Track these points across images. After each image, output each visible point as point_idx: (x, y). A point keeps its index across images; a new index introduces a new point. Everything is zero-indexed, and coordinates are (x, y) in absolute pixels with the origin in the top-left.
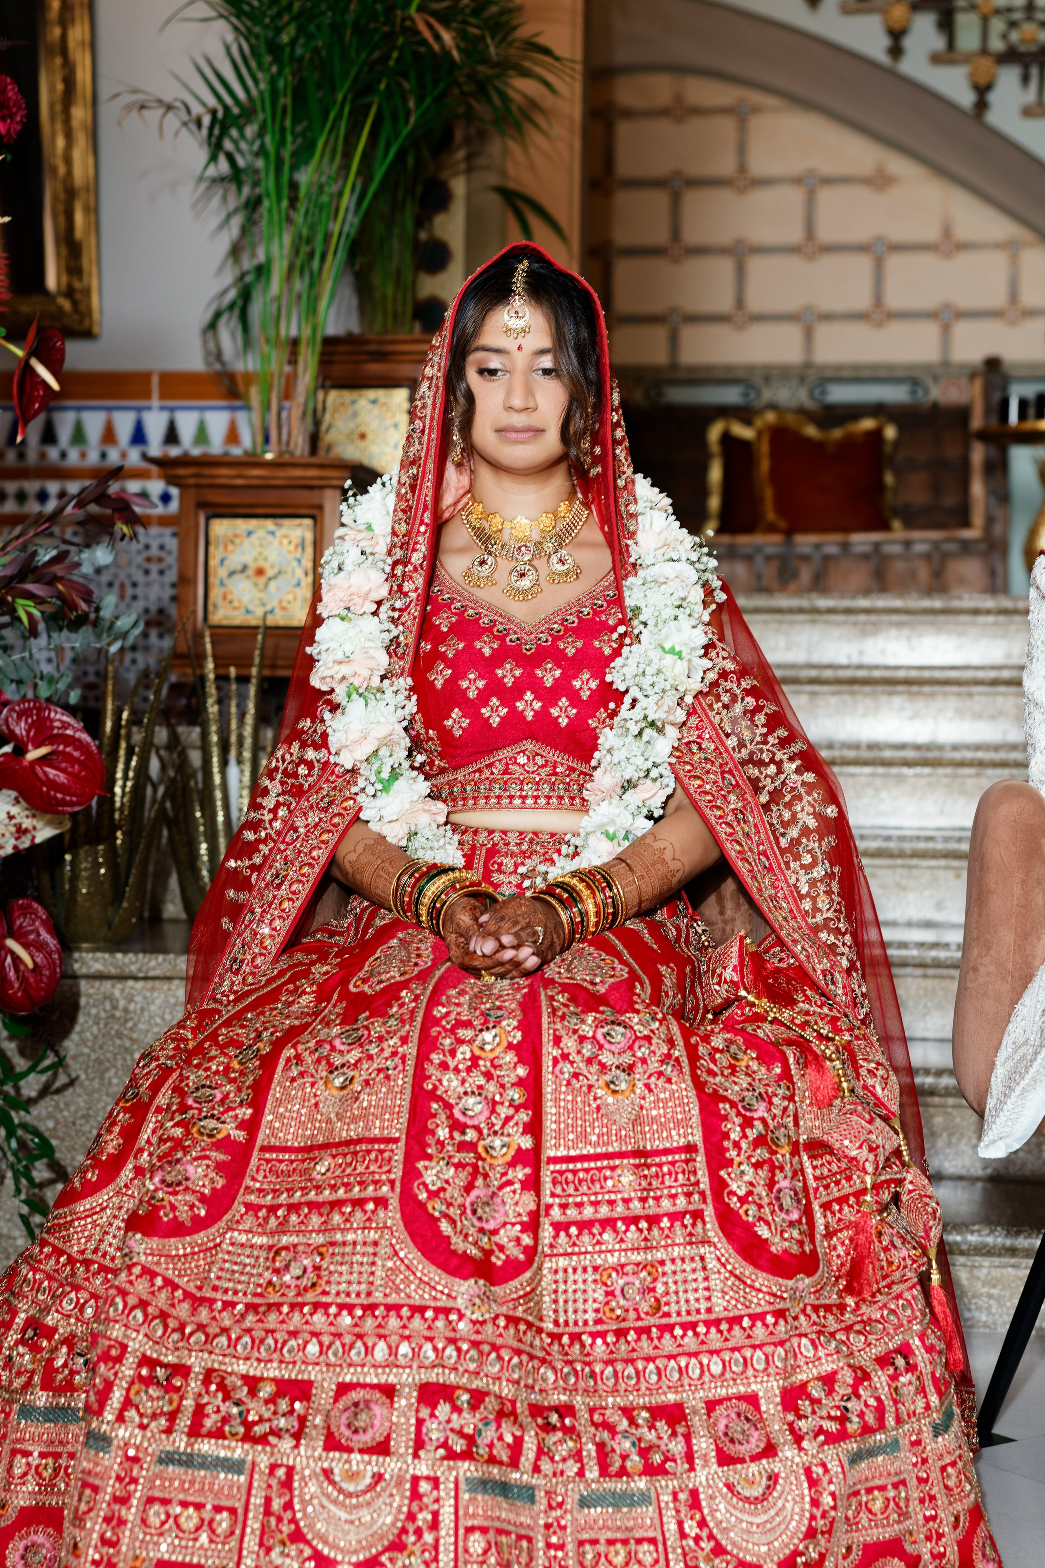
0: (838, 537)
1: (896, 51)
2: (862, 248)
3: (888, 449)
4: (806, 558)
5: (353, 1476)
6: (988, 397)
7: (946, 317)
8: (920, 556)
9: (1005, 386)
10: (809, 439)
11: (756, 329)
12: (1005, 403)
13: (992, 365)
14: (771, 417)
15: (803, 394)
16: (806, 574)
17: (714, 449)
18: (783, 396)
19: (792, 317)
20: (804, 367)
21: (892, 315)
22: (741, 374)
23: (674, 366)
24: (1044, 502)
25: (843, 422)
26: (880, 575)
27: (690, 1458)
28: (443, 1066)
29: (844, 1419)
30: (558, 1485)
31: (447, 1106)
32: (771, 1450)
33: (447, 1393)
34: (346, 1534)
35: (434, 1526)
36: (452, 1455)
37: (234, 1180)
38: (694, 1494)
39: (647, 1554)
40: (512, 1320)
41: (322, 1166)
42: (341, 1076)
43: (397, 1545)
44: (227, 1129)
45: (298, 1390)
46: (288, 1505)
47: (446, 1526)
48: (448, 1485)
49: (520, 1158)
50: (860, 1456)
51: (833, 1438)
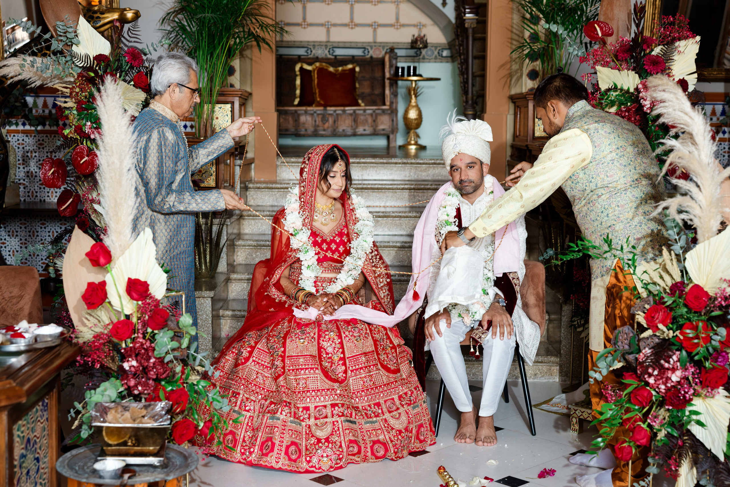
0: (342, 108)
3: (357, 75)
4: (331, 115)
5: (321, 423)
6: (390, 61)
7: (375, 26)
8: (369, 114)
9: (396, 59)
10: (330, 72)
11: (310, 29)
12: (397, 68)
13: (392, 50)
14: (318, 64)
15: (326, 52)
16: (331, 120)
17: (298, 73)
18: (320, 52)
19: (322, 25)
20: (328, 42)
21: (356, 25)
22: (305, 44)
23: (282, 41)
24: (410, 102)
25: (341, 65)
26: (355, 121)
27: (383, 413)
28: (323, 341)
29: (410, 401)
30: (360, 420)
31: (325, 349)
32: (398, 409)
33: (337, 405)
34: (321, 434)
35: (339, 430)
36: (339, 416)
37: (284, 363)
38: (385, 419)
39: (379, 432)
40: (346, 390)
41: (301, 360)
42: (302, 341)
43: (332, 434)
44: (280, 353)
45: (307, 409)
46: (310, 431)
47: (341, 430)
48: (340, 422)
49: (341, 359)
50: (414, 408)
51: (409, 405)
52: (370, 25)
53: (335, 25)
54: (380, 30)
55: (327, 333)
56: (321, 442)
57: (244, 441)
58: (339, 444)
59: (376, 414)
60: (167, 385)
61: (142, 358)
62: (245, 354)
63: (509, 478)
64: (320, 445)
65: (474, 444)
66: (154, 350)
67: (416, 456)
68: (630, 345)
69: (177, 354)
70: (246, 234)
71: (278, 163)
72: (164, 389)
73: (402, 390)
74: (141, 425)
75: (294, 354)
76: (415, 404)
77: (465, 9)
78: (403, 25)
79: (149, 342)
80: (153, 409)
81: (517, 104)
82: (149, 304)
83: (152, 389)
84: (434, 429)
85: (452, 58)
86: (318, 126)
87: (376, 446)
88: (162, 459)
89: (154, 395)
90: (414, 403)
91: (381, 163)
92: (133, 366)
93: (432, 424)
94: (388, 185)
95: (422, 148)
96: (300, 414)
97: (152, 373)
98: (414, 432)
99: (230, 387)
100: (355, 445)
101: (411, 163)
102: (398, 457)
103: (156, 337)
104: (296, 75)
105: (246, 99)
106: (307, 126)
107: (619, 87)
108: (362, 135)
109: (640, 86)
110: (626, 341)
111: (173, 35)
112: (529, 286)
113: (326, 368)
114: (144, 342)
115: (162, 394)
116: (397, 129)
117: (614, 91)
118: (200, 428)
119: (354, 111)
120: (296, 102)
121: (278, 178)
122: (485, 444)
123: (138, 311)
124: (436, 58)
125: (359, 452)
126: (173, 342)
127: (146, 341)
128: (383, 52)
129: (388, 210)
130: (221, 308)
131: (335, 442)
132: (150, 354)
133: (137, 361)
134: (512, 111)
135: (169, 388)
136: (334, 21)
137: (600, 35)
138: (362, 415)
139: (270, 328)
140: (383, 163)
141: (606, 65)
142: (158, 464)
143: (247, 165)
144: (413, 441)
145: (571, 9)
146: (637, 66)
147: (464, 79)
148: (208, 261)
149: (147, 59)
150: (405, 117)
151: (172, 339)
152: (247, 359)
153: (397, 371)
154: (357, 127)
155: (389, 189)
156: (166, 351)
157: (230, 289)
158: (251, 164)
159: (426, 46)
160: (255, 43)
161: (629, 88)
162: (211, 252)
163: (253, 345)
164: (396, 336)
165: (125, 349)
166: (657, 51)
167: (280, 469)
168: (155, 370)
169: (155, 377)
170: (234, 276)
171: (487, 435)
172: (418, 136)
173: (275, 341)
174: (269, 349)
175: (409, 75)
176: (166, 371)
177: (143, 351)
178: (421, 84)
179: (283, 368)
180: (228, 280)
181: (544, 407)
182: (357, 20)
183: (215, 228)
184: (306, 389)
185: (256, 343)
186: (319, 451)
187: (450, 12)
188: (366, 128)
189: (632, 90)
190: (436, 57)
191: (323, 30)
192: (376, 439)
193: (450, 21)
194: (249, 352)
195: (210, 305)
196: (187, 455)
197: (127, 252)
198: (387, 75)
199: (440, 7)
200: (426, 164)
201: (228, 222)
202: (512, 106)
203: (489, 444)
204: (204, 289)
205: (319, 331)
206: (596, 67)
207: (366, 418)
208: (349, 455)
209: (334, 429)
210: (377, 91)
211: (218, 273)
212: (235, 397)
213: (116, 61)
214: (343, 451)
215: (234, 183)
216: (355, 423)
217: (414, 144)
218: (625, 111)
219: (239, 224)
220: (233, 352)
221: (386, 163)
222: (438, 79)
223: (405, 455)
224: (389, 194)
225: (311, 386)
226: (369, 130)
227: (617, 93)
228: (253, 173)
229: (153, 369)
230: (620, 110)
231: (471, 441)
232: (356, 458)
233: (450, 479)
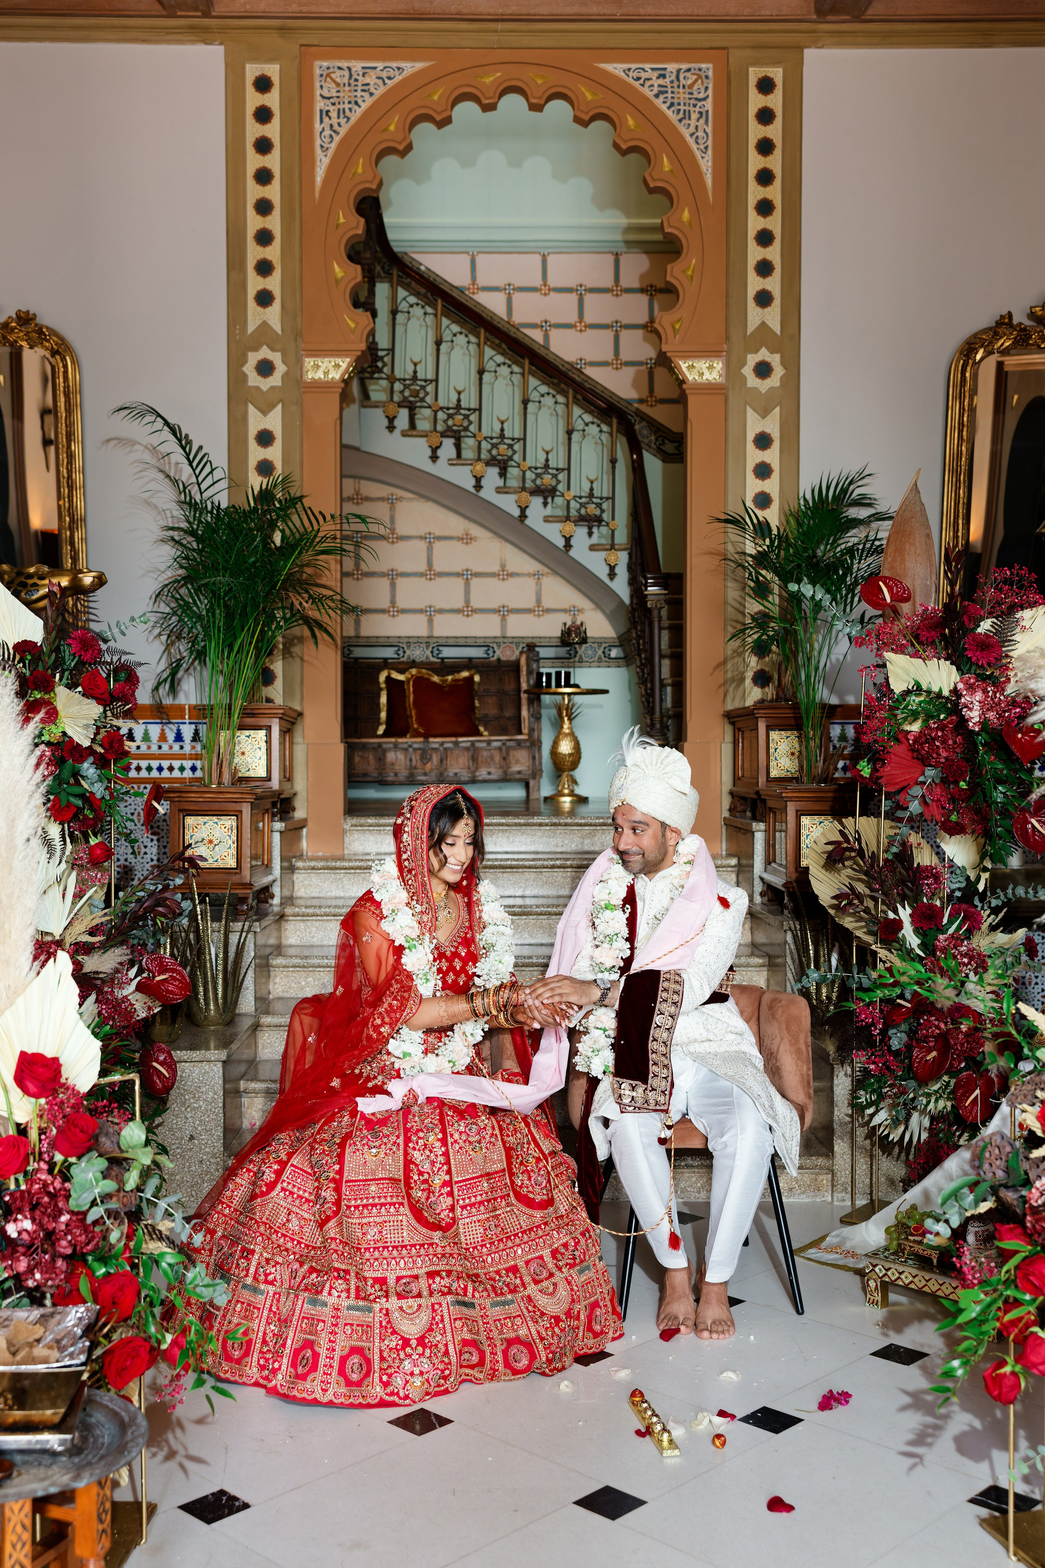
0: (453, 739)
1: (478, 487)
2: (458, 575)
3: (476, 687)
4: (436, 750)
5: (410, 1307)
6: (528, 665)
7: (503, 612)
8: (496, 749)
9: (538, 661)
10: (435, 683)
11: (402, 617)
12: (540, 675)
13: (531, 648)
14: (414, 671)
15: (428, 653)
16: (435, 759)
17: (383, 686)
18: (418, 654)
19: (421, 611)
20: (428, 637)
21: (474, 611)
22: (394, 641)
23: (358, 637)
24: (562, 727)
25: (452, 673)
26: (474, 759)
27: (524, 1285)
28: (414, 1149)
29: (574, 1259)
30: (482, 1301)
31: (417, 1165)
32: (551, 1275)
33: (437, 1273)
34: (412, 1329)
35: (442, 1321)
36: (444, 1294)
37: (340, 1195)
38: (529, 1297)
39: (518, 1321)
40: (455, 1243)
41: (373, 1188)
42: (374, 1151)
43: (430, 1330)
44: (332, 1175)
45: (382, 1281)
46: (389, 1322)
47: (447, 1320)
48: (444, 1305)
49: (445, 1184)
50: (581, 1272)
51: (572, 1266)
52: (497, 611)
53: (441, 611)
54: (512, 619)
55: (421, 1134)
56: (410, 1346)
57: (264, 1342)
58: (443, 1349)
59: (512, 1287)
60: (95, 1265)
61: (43, 1213)
62: (269, 1176)
63: (765, 1410)
64: (408, 1350)
65: (692, 1335)
66: (68, 1197)
67: (586, 1365)
68: (1007, 1171)
69: (113, 1205)
70: (291, 946)
71: (347, 827)
72: (91, 1275)
73: (559, 1239)
74: (23, 1368)
75: (361, 1177)
76: (585, 1264)
77: (646, 579)
78: (548, 611)
79: (59, 1179)
80: (59, 1323)
81: (738, 725)
82: (62, 1102)
83: (62, 1276)
84: (618, 1309)
85: (626, 660)
86: (415, 768)
87: (513, 1350)
88: (68, 1437)
89: (68, 1287)
90: (582, 1261)
91: (516, 825)
92: (26, 1230)
93: (616, 1300)
94: (528, 860)
95: (582, 800)
96: (370, 1290)
97: (64, 1243)
98: (582, 1317)
99: (240, 1238)
100: (472, 1349)
101: (566, 825)
102: (555, 1369)
103: (74, 1170)
104: (381, 689)
105: (293, 723)
106: (397, 768)
107: (924, 688)
108: (485, 781)
109: (960, 686)
110: (998, 1162)
111: (175, 619)
112: (782, 1039)
113: (418, 1202)
114: (49, 1179)
115: (84, 1286)
116: (541, 771)
117: (916, 695)
118: (164, 1347)
119: (473, 743)
120: (381, 730)
121: (346, 852)
122: (715, 1336)
123: (41, 1116)
124: (600, 660)
125: (481, 1363)
126: (107, 1182)
127: (54, 1178)
128: (517, 653)
129: (528, 902)
130: (242, 1077)
131: (436, 1345)
132: (61, 1204)
133: (33, 1220)
134: (729, 737)
135: (101, 1271)
136: (438, 606)
137: (888, 600)
138: (486, 1289)
139: (318, 1126)
140: (520, 825)
141: (900, 650)
142: (60, 1449)
143: (293, 832)
144: (581, 1334)
145: (828, 565)
146: (954, 651)
147: (646, 690)
148: (220, 995)
149: (108, 648)
150: (554, 753)
151: (105, 1175)
152: (271, 1186)
153: (550, 1202)
154: (477, 768)
155: (530, 867)
156: (92, 1198)
157: (260, 1042)
158: (302, 828)
159: (584, 640)
160: (307, 632)
161: (941, 689)
162: (225, 979)
163: (285, 1158)
164: (547, 1136)
165: (12, 1194)
166: (985, 626)
167: (330, 1404)
168: (69, 1238)
169: (69, 1251)
170: (266, 1020)
171: (717, 1317)
172: (575, 782)
173: (324, 1151)
174: (312, 1167)
175: (558, 685)
176: (93, 1238)
177: (46, 1199)
178: (578, 699)
179: (338, 1203)
180: (256, 1027)
181: (812, 1253)
182: (475, 603)
183: (234, 939)
184: (379, 1244)
185: (290, 1155)
186: (406, 1362)
187: (621, 587)
188: (492, 770)
189: (946, 693)
190: (600, 658)
191: (423, 619)
192: (512, 1335)
193: (622, 601)
194: (276, 1172)
195: (221, 1074)
196: (127, 1419)
197: (20, 1000)
198: (524, 686)
199: (607, 580)
200: (591, 825)
201: (257, 927)
202: (729, 730)
203: (721, 1336)
204: (212, 1045)
205: (407, 1130)
206: (885, 654)
207: (493, 1295)
208: (462, 1366)
209: (434, 1318)
210: (509, 713)
211: (239, 1015)
212: (248, 1259)
213: (51, 652)
214: (450, 1363)
215: (270, 860)
216: (471, 1305)
217: (569, 795)
218: (937, 729)
219: (279, 930)
220: (249, 1171)
221: (525, 825)
222: (605, 692)
223: (567, 1364)
224: (530, 875)
225: (392, 1238)
226: (496, 774)
227: (922, 698)
228: (304, 844)
229: (66, 1235)
230: (927, 727)
231: (689, 1330)
232: (474, 1372)
233: (655, 1419)
